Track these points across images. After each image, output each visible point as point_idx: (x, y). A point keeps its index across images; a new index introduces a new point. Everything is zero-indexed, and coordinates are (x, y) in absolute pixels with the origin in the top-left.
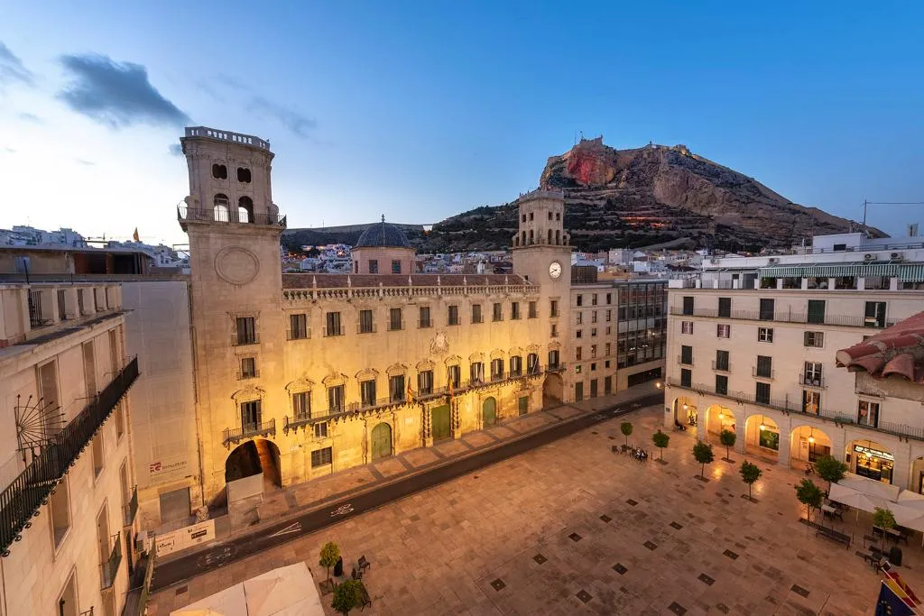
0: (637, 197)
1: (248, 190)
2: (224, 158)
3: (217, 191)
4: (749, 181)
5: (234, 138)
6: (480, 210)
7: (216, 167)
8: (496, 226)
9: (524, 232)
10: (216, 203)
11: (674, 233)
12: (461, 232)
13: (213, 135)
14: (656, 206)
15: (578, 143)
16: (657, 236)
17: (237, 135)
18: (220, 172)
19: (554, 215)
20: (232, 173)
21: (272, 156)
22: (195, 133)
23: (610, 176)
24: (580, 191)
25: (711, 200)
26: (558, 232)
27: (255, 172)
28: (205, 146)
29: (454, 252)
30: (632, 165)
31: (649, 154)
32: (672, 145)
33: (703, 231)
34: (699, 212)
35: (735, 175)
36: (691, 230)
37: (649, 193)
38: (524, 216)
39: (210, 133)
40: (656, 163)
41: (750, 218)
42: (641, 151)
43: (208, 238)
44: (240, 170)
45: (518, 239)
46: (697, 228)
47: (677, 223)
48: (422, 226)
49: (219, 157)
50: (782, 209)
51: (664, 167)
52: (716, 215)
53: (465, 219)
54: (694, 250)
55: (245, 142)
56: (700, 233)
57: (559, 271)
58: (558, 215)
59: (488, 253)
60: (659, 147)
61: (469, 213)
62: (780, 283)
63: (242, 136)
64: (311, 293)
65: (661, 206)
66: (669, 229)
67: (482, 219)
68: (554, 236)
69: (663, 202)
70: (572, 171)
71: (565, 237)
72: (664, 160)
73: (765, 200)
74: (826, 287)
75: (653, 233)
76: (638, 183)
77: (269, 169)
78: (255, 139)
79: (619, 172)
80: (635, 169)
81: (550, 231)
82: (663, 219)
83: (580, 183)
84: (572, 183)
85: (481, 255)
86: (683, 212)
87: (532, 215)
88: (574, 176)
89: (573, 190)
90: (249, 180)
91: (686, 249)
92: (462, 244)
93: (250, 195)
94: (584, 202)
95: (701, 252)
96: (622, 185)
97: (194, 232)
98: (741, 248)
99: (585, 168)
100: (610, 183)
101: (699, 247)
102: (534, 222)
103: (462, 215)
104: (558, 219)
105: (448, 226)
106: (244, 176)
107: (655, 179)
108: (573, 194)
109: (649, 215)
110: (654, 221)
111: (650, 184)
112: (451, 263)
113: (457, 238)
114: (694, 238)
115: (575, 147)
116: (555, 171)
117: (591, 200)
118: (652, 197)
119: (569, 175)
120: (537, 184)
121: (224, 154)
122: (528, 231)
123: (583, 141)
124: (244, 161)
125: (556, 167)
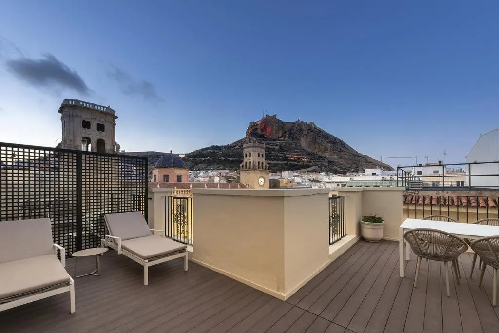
0: (294, 146)
1: (102, 136)
2: (89, 118)
3: (84, 135)
4: (341, 141)
5: (96, 107)
6: (213, 147)
7: (84, 122)
8: (222, 156)
9: (246, 163)
10: (83, 141)
11: (311, 164)
12: (203, 159)
13: (83, 105)
14: (302, 151)
15: (265, 117)
16: (303, 165)
17: (98, 106)
18: (86, 125)
19: (261, 155)
20: (94, 126)
21: (117, 118)
22: (72, 103)
23: (280, 135)
24: (266, 141)
25: (326, 149)
26: (262, 163)
27: (107, 126)
28: (78, 111)
29: (199, 170)
30: (290, 130)
31: (298, 125)
32: (308, 122)
33: (323, 163)
34: (321, 154)
35: (335, 138)
36: (318, 163)
37: (298, 144)
38: (246, 154)
39: (81, 103)
40: (301, 130)
41: (342, 158)
42: (294, 124)
44: (98, 125)
45: (243, 166)
46: (320, 162)
47: (311, 159)
48: (178, 154)
49: (87, 117)
50: (354, 155)
51: (305, 132)
52: (328, 156)
53: (204, 152)
54: (320, 172)
55: (102, 110)
56: (322, 164)
57: (263, 182)
58: (262, 155)
60: (302, 123)
61: (206, 149)
63: (101, 106)
65: (304, 151)
66: (308, 162)
67: (214, 152)
68: (261, 165)
69: (305, 148)
70: (262, 130)
71: (265, 166)
72: (305, 129)
73: (347, 151)
75: (301, 163)
76: (294, 139)
77: (115, 124)
78: (108, 108)
79: (285, 132)
80: (292, 132)
81: (259, 162)
82: (305, 157)
83: (266, 137)
84: (262, 136)
85: (215, 172)
86: (314, 154)
87: (250, 155)
88: (263, 133)
89: (263, 140)
90: (103, 130)
91: (316, 172)
92: (204, 166)
93: (103, 138)
95: (322, 173)
96: (286, 139)
98: (339, 172)
99: (268, 130)
100: (280, 138)
101: (322, 171)
102: (251, 158)
103: (203, 149)
104: (262, 157)
105: (194, 155)
107: (301, 137)
109: (299, 155)
110: (300, 158)
111: (299, 139)
112: (197, 176)
113: (201, 162)
114: (319, 167)
115: (263, 118)
116: (253, 130)
117: (272, 146)
118: (300, 146)
119: (260, 132)
120: (244, 136)
121: (90, 115)
122: (248, 162)
123: (267, 116)
124: (102, 120)
125: (254, 128)
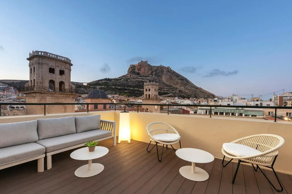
0: (158, 80)
1: (63, 79)
2: (54, 66)
3: (50, 79)
4: (186, 79)
6: (106, 79)
7: (50, 69)
8: (113, 86)
9: (146, 95)
10: (50, 83)
11: (169, 92)
12: (100, 87)
13: (50, 55)
14: (163, 84)
15: (140, 62)
16: (164, 93)
17: (60, 56)
18: (52, 71)
19: (156, 90)
20: (57, 71)
21: (72, 65)
22: (41, 54)
23: (150, 73)
24: (141, 77)
25: (177, 83)
26: (157, 95)
27: (66, 71)
28: (47, 60)
30: (156, 71)
31: (161, 68)
33: (176, 92)
34: (174, 86)
35: (183, 77)
36: (173, 91)
37: (161, 80)
38: (146, 90)
39: (49, 54)
40: (163, 71)
41: (187, 89)
42: (158, 67)
43: (46, 98)
44: (60, 71)
46: (174, 91)
47: (169, 89)
48: (83, 83)
49: (52, 64)
50: (194, 87)
51: (165, 72)
52: (178, 87)
53: (100, 82)
54: (174, 97)
55: (63, 59)
56: (175, 92)
57: (157, 107)
59: (112, 95)
60: (163, 66)
61: (101, 80)
63: (62, 57)
65: (164, 84)
66: (167, 91)
67: (107, 82)
69: (165, 82)
70: (138, 70)
72: (165, 71)
73: (189, 84)
74: (229, 115)
75: (163, 91)
76: (158, 76)
78: (67, 59)
79: (152, 72)
80: (157, 72)
81: (155, 95)
82: (165, 88)
83: (141, 74)
84: (138, 74)
85: (110, 96)
86: (170, 86)
88: (139, 72)
89: (139, 76)
90: (63, 75)
91: (172, 97)
93: (64, 81)
94: (143, 80)
95: (176, 98)
96: (153, 76)
97: (40, 96)
98: (186, 97)
99: (143, 70)
100: (150, 75)
103: (99, 80)
105: (93, 84)
106: (62, 73)
107: (163, 76)
108: (139, 77)
109: (162, 86)
110: (163, 88)
111: (161, 77)
114: (174, 94)
115: (139, 63)
116: (133, 69)
117: (145, 80)
118: (162, 81)
119: (137, 71)
120: (127, 73)
121: (54, 64)
122: (148, 94)
123: (142, 61)
124: (63, 67)
125: (133, 68)
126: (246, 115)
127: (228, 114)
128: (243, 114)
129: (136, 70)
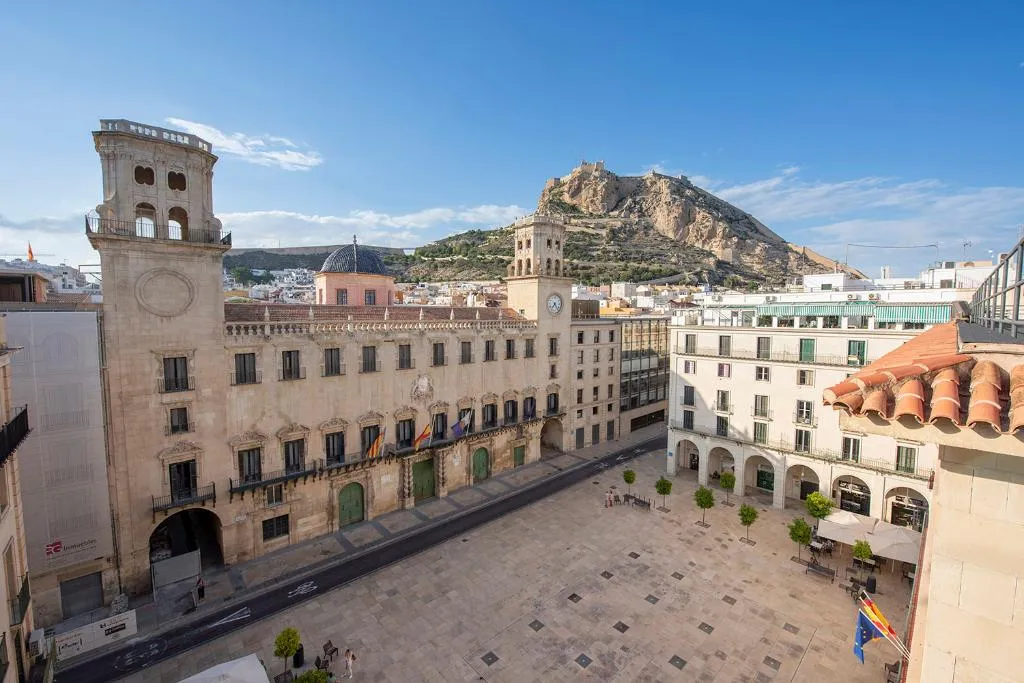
1: (182, 199)
2: (150, 160)
3: (140, 199)
4: (746, 216)
5: (165, 136)
6: (471, 234)
7: (139, 169)
8: (489, 253)
9: (520, 262)
10: (139, 214)
13: (137, 130)
14: (659, 238)
16: (660, 271)
17: (170, 132)
18: (144, 175)
19: (554, 243)
20: (161, 178)
21: (215, 159)
22: (113, 127)
23: (613, 203)
24: (581, 217)
25: (712, 235)
26: (557, 261)
27: (191, 177)
28: (126, 144)
29: (441, 280)
30: (633, 194)
31: (652, 182)
33: (704, 266)
34: (700, 246)
35: (735, 211)
36: (693, 265)
37: (651, 224)
38: (520, 243)
39: (133, 128)
40: (659, 192)
42: (643, 178)
43: (126, 257)
44: (171, 175)
45: (513, 268)
46: (699, 262)
48: (402, 250)
49: (145, 157)
50: (777, 247)
51: (666, 197)
52: (716, 250)
53: (453, 243)
54: (696, 286)
55: (180, 140)
56: (701, 268)
57: (559, 306)
58: (557, 243)
59: (480, 282)
60: (661, 176)
61: (458, 237)
62: (775, 321)
63: (177, 134)
64: (262, 327)
65: (664, 238)
67: (473, 244)
68: (553, 265)
69: (665, 234)
70: (573, 196)
71: (565, 269)
72: (666, 190)
73: (762, 237)
74: (815, 326)
75: (656, 266)
76: (641, 213)
77: (210, 175)
78: (193, 138)
79: (622, 199)
80: (638, 197)
81: (549, 261)
82: (665, 252)
83: (581, 209)
84: (573, 208)
85: (472, 285)
86: (684, 246)
87: (529, 243)
88: (575, 202)
89: (574, 217)
90: (183, 187)
91: (688, 284)
92: (449, 272)
93: (184, 205)
94: (586, 230)
95: (702, 288)
96: (625, 213)
97: (107, 249)
98: (740, 285)
99: (586, 193)
100: (612, 211)
101: (701, 281)
102: (532, 250)
103: (450, 239)
104: (558, 247)
105: (433, 251)
106: (177, 181)
107: (658, 209)
108: (573, 221)
109: (652, 247)
110: (656, 254)
111: (652, 214)
112: (436, 293)
113: (444, 265)
114: (695, 273)
116: (555, 195)
117: (593, 228)
118: (655, 228)
119: (569, 201)
121: (151, 154)
122: (524, 259)
124: (178, 164)
125: (555, 191)
126: (882, 325)
127: (813, 323)
128: (871, 322)
129: (566, 198)
